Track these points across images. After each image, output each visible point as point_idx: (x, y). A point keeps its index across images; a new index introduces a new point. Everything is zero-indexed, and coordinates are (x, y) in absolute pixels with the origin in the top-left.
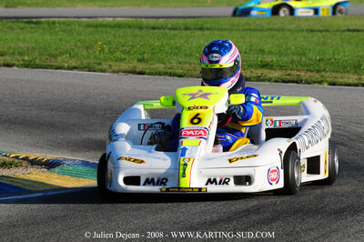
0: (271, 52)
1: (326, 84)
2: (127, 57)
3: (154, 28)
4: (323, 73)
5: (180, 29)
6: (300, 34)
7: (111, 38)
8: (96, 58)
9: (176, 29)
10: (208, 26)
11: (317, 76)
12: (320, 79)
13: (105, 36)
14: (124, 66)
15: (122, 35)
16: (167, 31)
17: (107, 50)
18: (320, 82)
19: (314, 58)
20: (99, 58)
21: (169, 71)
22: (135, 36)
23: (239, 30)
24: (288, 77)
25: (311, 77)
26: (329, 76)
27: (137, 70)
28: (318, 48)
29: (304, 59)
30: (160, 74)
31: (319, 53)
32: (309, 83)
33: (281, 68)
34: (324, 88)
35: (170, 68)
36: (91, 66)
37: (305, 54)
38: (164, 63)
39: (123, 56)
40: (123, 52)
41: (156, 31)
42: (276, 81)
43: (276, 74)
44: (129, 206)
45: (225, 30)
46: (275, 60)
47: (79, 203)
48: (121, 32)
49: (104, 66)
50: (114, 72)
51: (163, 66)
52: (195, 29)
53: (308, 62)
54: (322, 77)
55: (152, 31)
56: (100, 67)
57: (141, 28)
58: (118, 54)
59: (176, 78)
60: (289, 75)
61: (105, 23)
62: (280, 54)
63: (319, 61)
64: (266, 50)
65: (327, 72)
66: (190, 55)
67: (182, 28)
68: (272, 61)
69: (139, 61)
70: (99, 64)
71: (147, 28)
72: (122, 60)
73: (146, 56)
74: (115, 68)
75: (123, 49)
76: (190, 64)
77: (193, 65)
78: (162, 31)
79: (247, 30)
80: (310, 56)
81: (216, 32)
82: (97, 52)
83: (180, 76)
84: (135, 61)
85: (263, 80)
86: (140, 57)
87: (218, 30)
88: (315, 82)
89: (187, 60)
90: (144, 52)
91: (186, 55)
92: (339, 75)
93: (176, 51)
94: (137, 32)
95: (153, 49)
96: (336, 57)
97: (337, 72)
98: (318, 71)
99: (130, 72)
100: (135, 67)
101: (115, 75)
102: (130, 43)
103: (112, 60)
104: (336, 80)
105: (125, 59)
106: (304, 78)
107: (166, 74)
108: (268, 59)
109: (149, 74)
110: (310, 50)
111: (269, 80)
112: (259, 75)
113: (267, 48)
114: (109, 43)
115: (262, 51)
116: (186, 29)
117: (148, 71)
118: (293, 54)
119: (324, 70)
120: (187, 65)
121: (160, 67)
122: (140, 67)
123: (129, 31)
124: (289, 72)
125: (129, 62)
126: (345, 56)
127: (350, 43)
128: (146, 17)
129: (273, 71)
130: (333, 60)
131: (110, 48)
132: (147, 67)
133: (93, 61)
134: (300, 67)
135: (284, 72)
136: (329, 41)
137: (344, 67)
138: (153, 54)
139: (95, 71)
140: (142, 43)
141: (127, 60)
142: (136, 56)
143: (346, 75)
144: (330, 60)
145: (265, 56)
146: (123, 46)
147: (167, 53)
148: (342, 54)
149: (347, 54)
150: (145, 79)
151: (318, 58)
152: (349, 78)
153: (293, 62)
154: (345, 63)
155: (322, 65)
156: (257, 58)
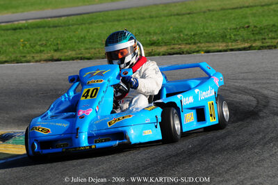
0: (155, 33)
1: (202, 53)
2: (45, 49)
4: (199, 45)
6: (173, 17)
7: (28, 36)
8: (21, 52)
10: (101, 18)
11: (194, 47)
12: (197, 49)
13: (23, 34)
14: (44, 56)
15: (36, 32)
16: (71, 27)
17: (28, 45)
18: (198, 52)
19: (189, 34)
20: (23, 53)
21: (81, 56)
22: (46, 32)
23: (125, 19)
24: (173, 51)
25: (190, 48)
26: (204, 46)
27: (55, 58)
28: (190, 26)
29: (182, 35)
30: (73, 59)
31: (192, 30)
32: (189, 53)
33: (166, 44)
34: (202, 56)
35: (80, 54)
36: (18, 58)
37: (181, 32)
38: (75, 50)
39: (42, 48)
40: (41, 45)
42: (164, 55)
43: (163, 49)
44: (75, 162)
46: (160, 38)
47: (35, 164)
49: (29, 58)
50: (37, 61)
51: (74, 52)
53: (185, 37)
54: (198, 47)
56: (24, 59)
57: (49, 27)
58: (37, 47)
59: (86, 61)
60: (173, 49)
61: (20, 25)
62: (163, 33)
63: (194, 35)
64: (152, 31)
65: (201, 43)
66: (94, 42)
68: (158, 40)
69: (55, 51)
70: (25, 57)
72: (41, 52)
73: (60, 47)
74: (38, 59)
76: (95, 49)
77: (97, 50)
80: (186, 33)
81: (108, 23)
82: (21, 48)
83: (89, 59)
84: (52, 51)
85: (154, 55)
86: (55, 48)
88: (194, 52)
89: (92, 46)
90: (58, 44)
91: (90, 42)
92: (211, 45)
93: (82, 40)
94: (47, 29)
95: (63, 41)
96: (206, 31)
97: (209, 42)
98: (195, 43)
99: (49, 60)
100: (52, 56)
101: (38, 63)
102: (45, 38)
103: (33, 53)
104: (210, 49)
105: (43, 51)
106: (185, 50)
107: (77, 58)
108: (155, 38)
109: (65, 60)
110: (185, 28)
111: (159, 54)
112: (150, 51)
113: (152, 30)
114: (28, 40)
115: (148, 33)
117: (63, 58)
118: (174, 33)
119: (200, 42)
120: (93, 50)
121: (72, 54)
122: (57, 55)
123: (40, 30)
124: (173, 46)
125: (48, 53)
126: (213, 30)
127: (212, 20)
128: (51, 17)
129: (160, 47)
130: (204, 34)
131: (30, 44)
132: (62, 54)
133: (19, 55)
134: (180, 42)
135: (169, 47)
136: (196, 20)
137: (214, 38)
138: (65, 44)
139: (21, 63)
140: (54, 37)
141: (45, 52)
142: (51, 47)
143: (217, 44)
144: (202, 34)
145: (152, 36)
146: (40, 41)
147: (75, 42)
148: (210, 28)
149: (214, 28)
150: (62, 64)
151: (193, 33)
152: (219, 46)
153: (174, 39)
154: (214, 35)
155: (196, 38)
156: (146, 39)
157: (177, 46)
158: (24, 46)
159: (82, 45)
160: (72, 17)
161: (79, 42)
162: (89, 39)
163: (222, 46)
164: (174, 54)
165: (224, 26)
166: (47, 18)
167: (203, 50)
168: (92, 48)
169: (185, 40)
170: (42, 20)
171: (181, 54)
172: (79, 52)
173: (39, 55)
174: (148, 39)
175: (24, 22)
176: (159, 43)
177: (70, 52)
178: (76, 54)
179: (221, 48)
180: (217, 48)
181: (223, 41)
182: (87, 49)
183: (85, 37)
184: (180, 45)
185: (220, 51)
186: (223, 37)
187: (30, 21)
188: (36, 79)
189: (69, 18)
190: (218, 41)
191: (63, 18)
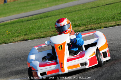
157: (89, 26)
158: (9, 34)
159: (39, 30)
161: (37, 29)
162: (43, 27)
163: (113, 23)
165: (114, 13)
167: (103, 27)
168: (44, 32)
172: (37, 34)
174: (74, 24)
176: (79, 25)
178: (36, 36)
179: (112, 25)
180: (110, 25)
181: (114, 21)
182: (42, 32)
183: (40, 26)
185: (112, 26)
186: (114, 19)
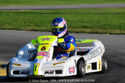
0: (86, 22)
2: (31, 24)
3: (41, 14)
4: (107, 30)
5: (51, 14)
6: (97, 15)
7: (24, 17)
9: (49, 14)
10: (62, 12)
11: (104, 31)
12: (106, 32)
13: (22, 17)
14: (30, 28)
15: (28, 16)
16: (46, 15)
17: (23, 22)
18: (106, 33)
19: (103, 24)
20: (20, 25)
21: (48, 30)
22: (34, 17)
23: (73, 14)
24: (93, 31)
25: (102, 31)
26: (109, 31)
27: (35, 30)
28: (104, 20)
29: (99, 24)
30: (44, 31)
31: (105, 22)
32: (101, 34)
33: (91, 28)
34: (107, 35)
35: (48, 29)
36: (17, 28)
37: (99, 23)
38: (45, 27)
39: (30, 24)
40: (29, 23)
41: (42, 14)
42: (89, 33)
43: (89, 30)
45: (68, 14)
46: (88, 25)
48: (28, 15)
49: (22, 28)
50: (26, 30)
51: (45, 28)
52: (56, 14)
53: (101, 25)
54: (106, 31)
55: (40, 15)
56: (21, 29)
57: (36, 14)
58: (28, 23)
60: (94, 30)
61: (22, 12)
62: (90, 23)
63: (105, 25)
65: (108, 29)
67: (52, 13)
68: (87, 25)
69: (36, 26)
70: (21, 27)
71: (38, 13)
72: (29, 26)
73: (38, 24)
74: (27, 29)
75: (29, 21)
78: (44, 15)
79: (76, 14)
80: (101, 23)
81: (64, 15)
82: (20, 23)
84: (34, 26)
85: (84, 33)
86: (36, 24)
87: (66, 14)
88: (104, 33)
90: (38, 23)
92: (113, 30)
94: (34, 15)
95: (41, 21)
96: (111, 23)
98: (105, 29)
99: (32, 30)
100: (34, 28)
101: (27, 31)
102: (32, 19)
103: (25, 26)
104: (112, 32)
105: (30, 25)
106: (100, 31)
107: (46, 31)
108: (85, 24)
109: (40, 31)
110: (101, 21)
111: (86, 33)
112: (82, 31)
113: (85, 20)
114: (24, 19)
115: (83, 22)
116: (53, 14)
117: (39, 30)
118: (95, 23)
119: (107, 29)
122: (36, 28)
123: (31, 15)
124: (94, 29)
125: (32, 27)
126: (115, 23)
127: (116, 18)
128: (37, 9)
129: (87, 29)
130: (110, 25)
131: (24, 21)
132: (39, 28)
133: (18, 26)
134: (98, 28)
135: (92, 30)
136: (108, 17)
137: (115, 27)
138: (41, 23)
139: (19, 30)
140: (36, 19)
141: (31, 26)
142: (34, 24)
143: (116, 30)
144: (109, 25)
145: (84, 23)
146: (29, 20)
147: (47, 23)
148: (114, 22)
149: (115, 22)
150: (38, 33)
151: (105, 24)
152: (117, 31)
153: (95, 26)
154: (115, 26)
155: (106, 26)
156: (81, 24)
160: (48, 10)
164: (94, 33)
166: (36, 9)
169: (100, 27)
170: (33, 10)
171: (97, 34)
173: (28, 27)
175: (24, 10)
177: (43, 28)
184: (97, 29)
187: (27, 10)
188: (24, 39)
189: (46, 10)
190: (116, 29)
191: (43, 10)
